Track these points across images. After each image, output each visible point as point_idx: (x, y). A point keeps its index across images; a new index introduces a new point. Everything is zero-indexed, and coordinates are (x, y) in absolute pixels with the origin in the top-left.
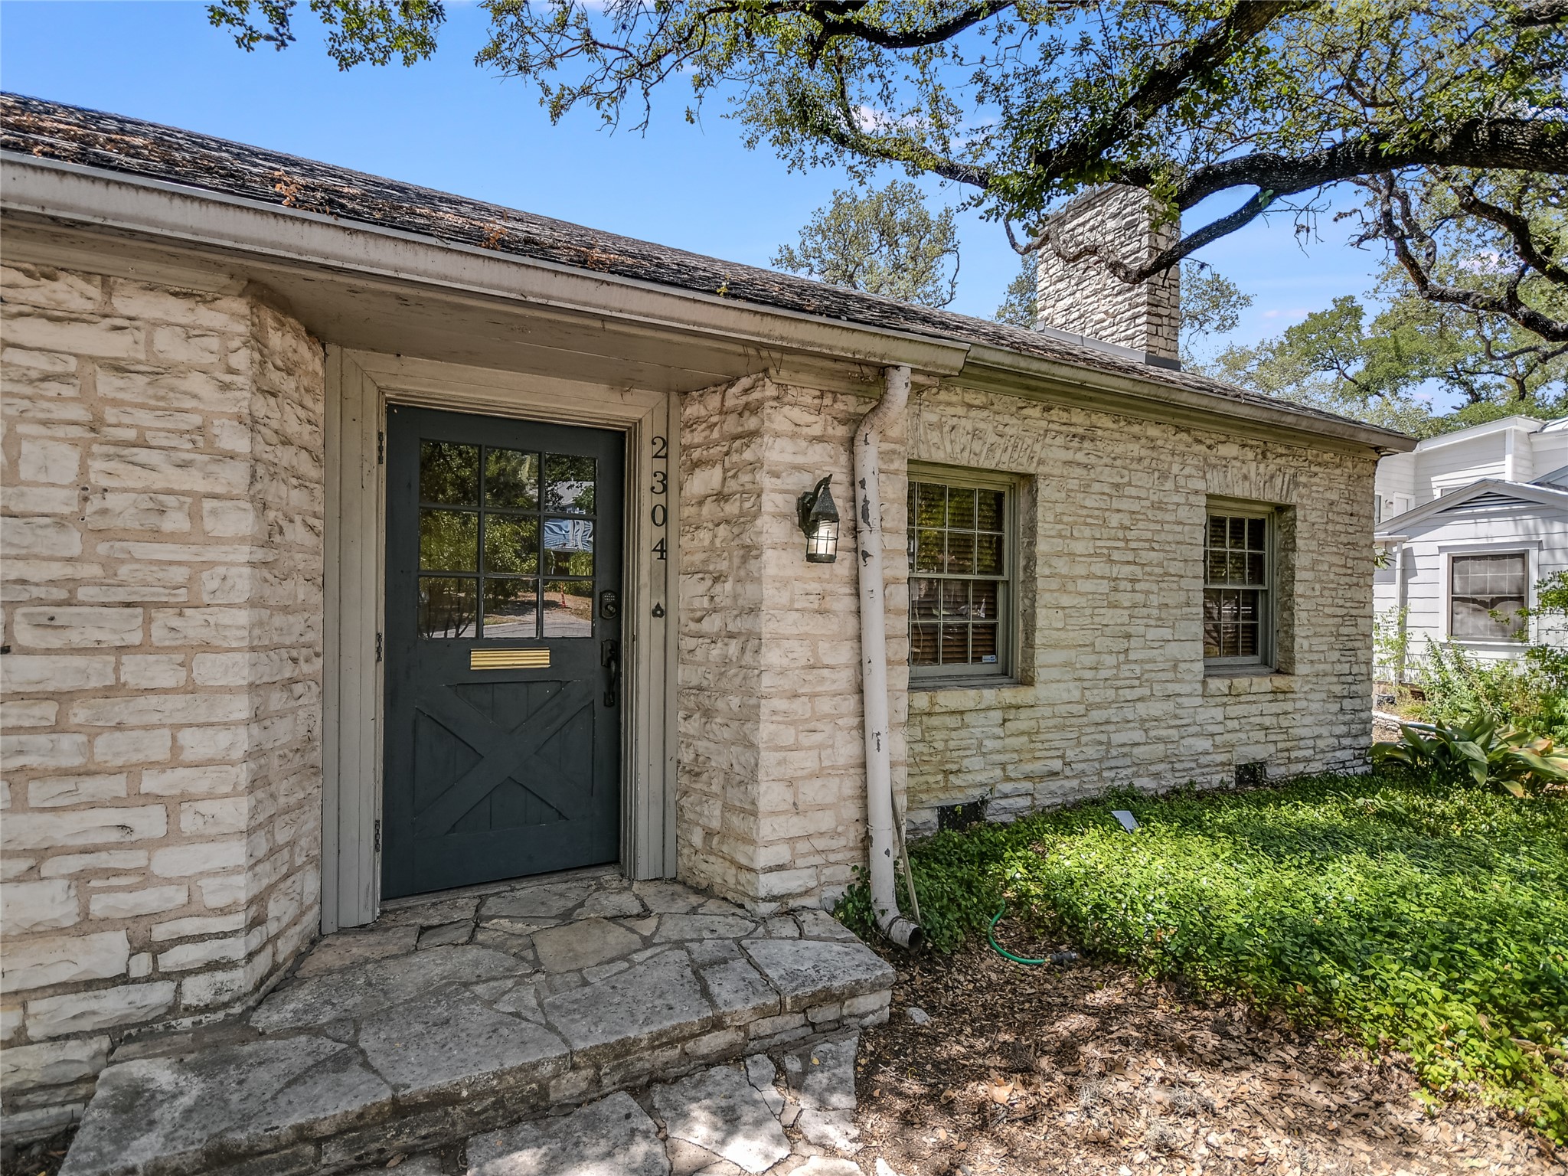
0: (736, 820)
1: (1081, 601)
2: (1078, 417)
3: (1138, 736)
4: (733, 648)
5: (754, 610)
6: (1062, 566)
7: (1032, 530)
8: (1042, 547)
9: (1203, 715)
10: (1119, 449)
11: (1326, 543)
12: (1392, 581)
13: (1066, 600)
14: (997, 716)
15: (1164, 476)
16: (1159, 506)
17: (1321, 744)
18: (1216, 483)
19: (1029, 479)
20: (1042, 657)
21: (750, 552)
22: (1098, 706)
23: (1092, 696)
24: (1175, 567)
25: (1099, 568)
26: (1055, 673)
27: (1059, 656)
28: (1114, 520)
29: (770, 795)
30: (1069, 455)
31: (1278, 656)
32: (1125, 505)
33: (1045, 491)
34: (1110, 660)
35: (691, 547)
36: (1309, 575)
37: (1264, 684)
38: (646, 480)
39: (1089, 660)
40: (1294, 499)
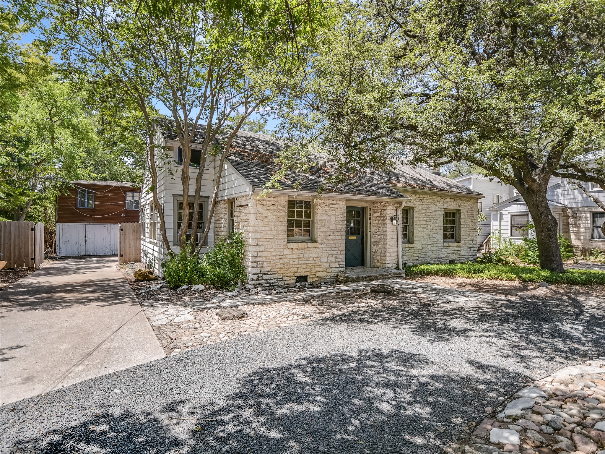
0: (383, 258)
1: (422, 229)
2: (421, 196)
3: (431, 253)
4: (382, 236)
5: (386, 231)
6: (418, 223)
7: (413, 216)
8: (415, 219)
9: (443, 250)
10: (428, 201)
11: (467, 217)
12: (497, 221)
13: (419, 229)
14: (408, 249)
15: (436, 206)
16: (435, 211)
17: (466, 257)
18: (445, 206)
19: (413, 207)
20: (415, 239)
21: (385, 224)
22: (424, 248)
23: (423, 246)
24: (438, 222)
25: (425, 223)
26: (417, 242)
27: (418, 239)
28: (427, 214)
29: (388, 254)
30: (419, 203)
31: (458, 239)
32: (429, 211)
33: (416, 210)
34: (426, 240)
35: (374, 223)
36: (464, 223)
37: (455, 244)
38: (368, 214)
39: (423, 239)
40: (461, 208)
